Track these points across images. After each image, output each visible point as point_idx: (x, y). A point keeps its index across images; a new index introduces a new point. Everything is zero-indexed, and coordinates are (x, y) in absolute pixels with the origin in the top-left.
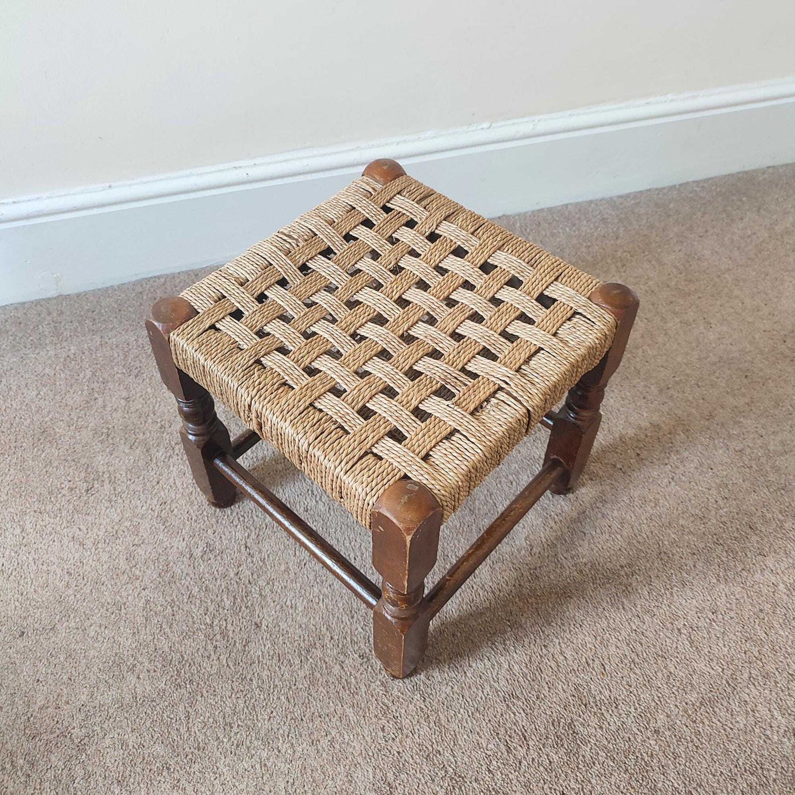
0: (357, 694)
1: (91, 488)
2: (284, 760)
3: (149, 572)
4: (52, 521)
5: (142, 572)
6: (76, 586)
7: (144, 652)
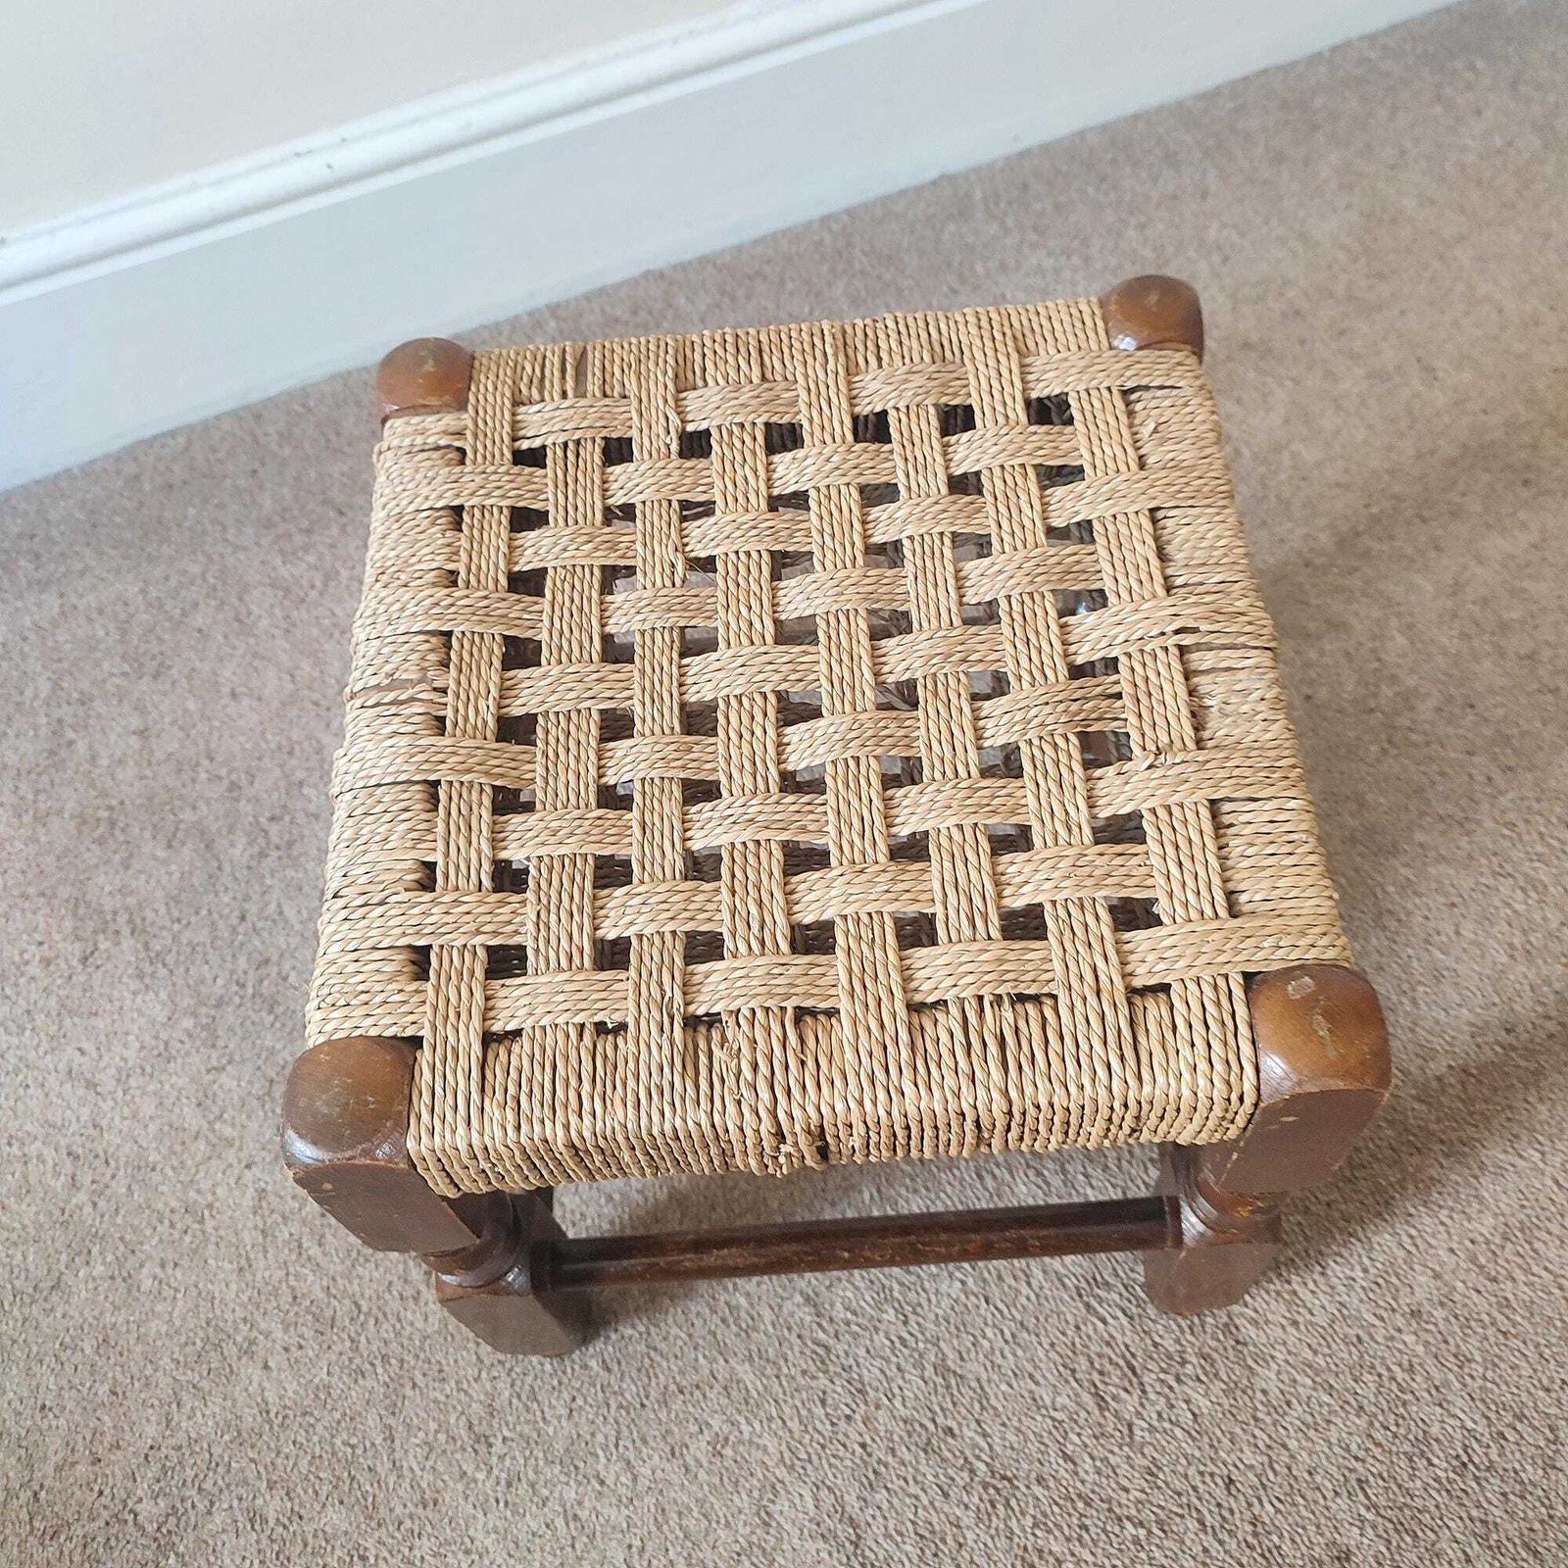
0: (755, 1329)
1: (92, 953)
2: (614, 1501)
3: (254, 1126)
4: (15, 1041)
5: (239, 1128)
6: (93, 1182)
7: (269, 1307)
